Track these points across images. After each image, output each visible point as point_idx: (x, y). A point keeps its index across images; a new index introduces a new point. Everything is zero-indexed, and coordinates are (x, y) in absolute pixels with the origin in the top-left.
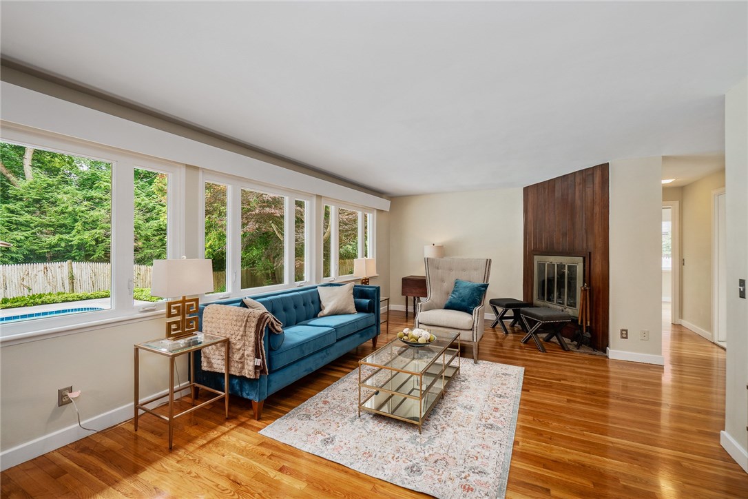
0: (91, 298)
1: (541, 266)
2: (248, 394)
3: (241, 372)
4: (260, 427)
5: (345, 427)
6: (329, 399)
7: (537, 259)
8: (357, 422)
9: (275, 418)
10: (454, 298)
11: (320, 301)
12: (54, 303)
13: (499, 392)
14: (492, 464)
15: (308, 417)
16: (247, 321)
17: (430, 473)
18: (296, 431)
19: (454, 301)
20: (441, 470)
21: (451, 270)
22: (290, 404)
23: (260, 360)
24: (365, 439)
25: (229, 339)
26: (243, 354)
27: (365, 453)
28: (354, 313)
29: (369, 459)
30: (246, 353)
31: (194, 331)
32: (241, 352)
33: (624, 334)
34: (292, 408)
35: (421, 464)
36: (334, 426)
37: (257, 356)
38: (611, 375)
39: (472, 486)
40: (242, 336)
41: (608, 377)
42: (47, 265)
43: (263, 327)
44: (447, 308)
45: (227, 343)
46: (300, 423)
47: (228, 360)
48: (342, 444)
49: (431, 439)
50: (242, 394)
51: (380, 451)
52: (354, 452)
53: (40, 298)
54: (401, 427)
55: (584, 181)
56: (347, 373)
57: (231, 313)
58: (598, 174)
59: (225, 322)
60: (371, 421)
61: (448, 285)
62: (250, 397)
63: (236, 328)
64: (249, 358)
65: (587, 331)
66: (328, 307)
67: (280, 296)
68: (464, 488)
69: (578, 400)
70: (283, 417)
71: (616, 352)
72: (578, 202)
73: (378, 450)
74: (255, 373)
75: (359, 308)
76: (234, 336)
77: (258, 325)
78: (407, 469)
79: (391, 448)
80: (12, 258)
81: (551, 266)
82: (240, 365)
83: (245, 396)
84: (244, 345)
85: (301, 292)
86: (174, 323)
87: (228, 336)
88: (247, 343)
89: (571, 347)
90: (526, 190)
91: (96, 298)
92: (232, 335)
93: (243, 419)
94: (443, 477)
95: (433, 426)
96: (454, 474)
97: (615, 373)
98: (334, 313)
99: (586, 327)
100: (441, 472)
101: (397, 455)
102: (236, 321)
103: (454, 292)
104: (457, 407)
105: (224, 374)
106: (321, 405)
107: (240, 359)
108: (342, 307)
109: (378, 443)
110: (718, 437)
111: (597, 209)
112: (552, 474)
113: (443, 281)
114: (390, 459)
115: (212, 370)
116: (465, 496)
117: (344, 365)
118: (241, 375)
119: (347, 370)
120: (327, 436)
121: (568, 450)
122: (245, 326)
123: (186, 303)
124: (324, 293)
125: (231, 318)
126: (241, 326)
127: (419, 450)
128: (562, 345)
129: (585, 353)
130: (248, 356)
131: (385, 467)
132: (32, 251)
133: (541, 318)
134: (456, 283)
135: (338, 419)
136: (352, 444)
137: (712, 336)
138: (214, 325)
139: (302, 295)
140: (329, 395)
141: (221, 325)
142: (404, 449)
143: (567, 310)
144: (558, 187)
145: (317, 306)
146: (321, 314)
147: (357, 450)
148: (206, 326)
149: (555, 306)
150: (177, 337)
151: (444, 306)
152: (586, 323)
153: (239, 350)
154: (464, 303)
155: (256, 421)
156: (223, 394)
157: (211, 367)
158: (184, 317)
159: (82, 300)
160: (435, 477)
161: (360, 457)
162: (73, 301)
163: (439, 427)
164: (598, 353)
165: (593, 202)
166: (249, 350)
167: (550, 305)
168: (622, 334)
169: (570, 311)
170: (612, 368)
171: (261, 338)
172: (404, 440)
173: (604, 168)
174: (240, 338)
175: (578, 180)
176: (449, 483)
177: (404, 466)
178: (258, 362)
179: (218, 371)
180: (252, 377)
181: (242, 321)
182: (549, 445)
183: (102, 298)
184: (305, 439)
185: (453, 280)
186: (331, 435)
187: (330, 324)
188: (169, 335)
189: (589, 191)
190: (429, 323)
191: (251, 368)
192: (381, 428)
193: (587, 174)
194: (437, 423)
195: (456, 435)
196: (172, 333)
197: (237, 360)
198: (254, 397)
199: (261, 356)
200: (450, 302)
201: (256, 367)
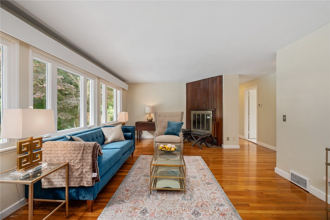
1: (195, 115)
2: (84, 197)
3: (80, 184)
4: (96, 216)
5: (147, 201)
6: (128, 188)
7: (193, 112)
8: (151, 197)
9: (102, 207)
10: (169, 129)
11: (104, 136)
13: (200, 168)
14: (222, 199)
15: (123, 201)
16: (84, 150)
17: (203, 212)
18: (121, 211)
19: (169, 131)
20: (207, 209)
21: (165, 117)
22: (106, 196)
23: (96, 174)
24: (162, 205)
25: (68, 163)
26: (82, 172)
27: (168, 213)
28: (124, 141)
29: (172, 215)
30: (84, 170)
31: (39, 161)
32: (80, 171)
33: (228, 139)
34: (110, 198)
35: (197, 209)
36: (141, 203)
37: (94, 171)
38: (224, 154)
39: (224, 213)
40: (80, 160)
41: (222, 155)
43: (97, 152)
44: (166, 134)
45: (67, 167)
46: (120, 206)
47: (68, 178)
48: (153, 211)
49: (191, 196)
50: (78, 198)
51: (174, 209)
52: (162, 214)
54: (174, 194)
55: (213, 82)
56: (128, 172)
57: (69, 146)
58: (218, 79)
59: (64, 152)
60: (158, 194)
61: (165, 124)
62: (86, 199)
63: (75, 155)
64: (87, 174)
65: (215, 139)
66: (110, 138)
67: (84, 134)
68: (222, 215)
69: (227, 165)
70: (107, 205)
71: (225, 146)
72: (210, 90)
73: (173, 209)
74: (93, 182)
75: (127, 138)
76: (72, 161)
77: (93, 152)
78: (193, 214)
79: (178, 205)
81: (199, 115)
82: (79, 180)
83: (81, 198)
84: (82, 165)
85: (94, 131)
86: (25, 157)
87: (67, 161)
88: (85, 164)
89: (210, 146)
90: (187, 84)
92: (71, 160)
93: (81, 214)
94: (210, 212)
95: (187, 189)
96: (213, 210)
97: (226, 153)
98: (113, 141)
99: (215, 137)
100: (207, 211)
101: (183, 209)
102: (74, 150)
103: (168, 127)
104: (190, 178)
105: (65, 188)
106: (125, 193)
107: (79, 175)
108: (118, 138)
109: (170, 205)
110: (274, 170)
111: (218, 93)
112: (244, 197)
113: (162, 122)
114: (182, 212)
115: (53, 186)
116: (225, 219)
117: (124, 168)
118: (80, 185)
119: (127, 170)
120: (142, 209)
121: (241, 186)
122: (83, 153)
123: (33, 142)
124: (105, 131)
125: (69, 149)
126: (79, 153)
127: (190, 202)
128: (207, 145)
129: (214, 147)
130: (86, 172)
131: (182, 216)
133: (201, 136)
134: (169, 123)
135: (140, 198)
136: (158, 210)
137: (244, 137)
138: (53, 155)
139: (95, 132)
140: (126, 186)
141: (60, 155)
142: (184, 204)
143: (206, 132)
144: (201, 83)
145: (102, 138)
146: (106, 142)
147: (162, 212)
148: (45, 157)
149: (201, 131)
150: (27, 168)
151: (164, 133)
152: (215, 136)
153: (78, 169)
154: (174, 132)
155: (90, 213)
156: (64, 201)
157: (52, 185)
158: (31, 152)
160: (207, 214)
161: (167, 215)
163: (190, 189)
164: (219, 147)
165: (216, 90)
166: (88, 168)
167: (198, 130)
168: (227, 139)
169: (207, 132)
170: (224, 152)
171: (96, 159)
172: (180, 200)
173: (221, 77)
174: (79, 161)
175: (210, 81)
176: (214, 214)
177: (191, 213)
178: (95, 175)
179: (58, 186)
180: (90, 186)
181: (80, 150)
182: (233, 186)
184: (130, 215)
185: (167, 121)
186: (143, 208)
187: (118, 147)
188: (20, 167)
189: (215, 86)
190: (161, 142)
191: (90, 180)
192: (165, 196)
193: (213, 79)
194: (188, 187)
195: (199, 191)
196: (23, 165)
197: (77, 176)
198: (89, 198)
199: (97, 171)
200: (168, 131)
201: (93, 179)
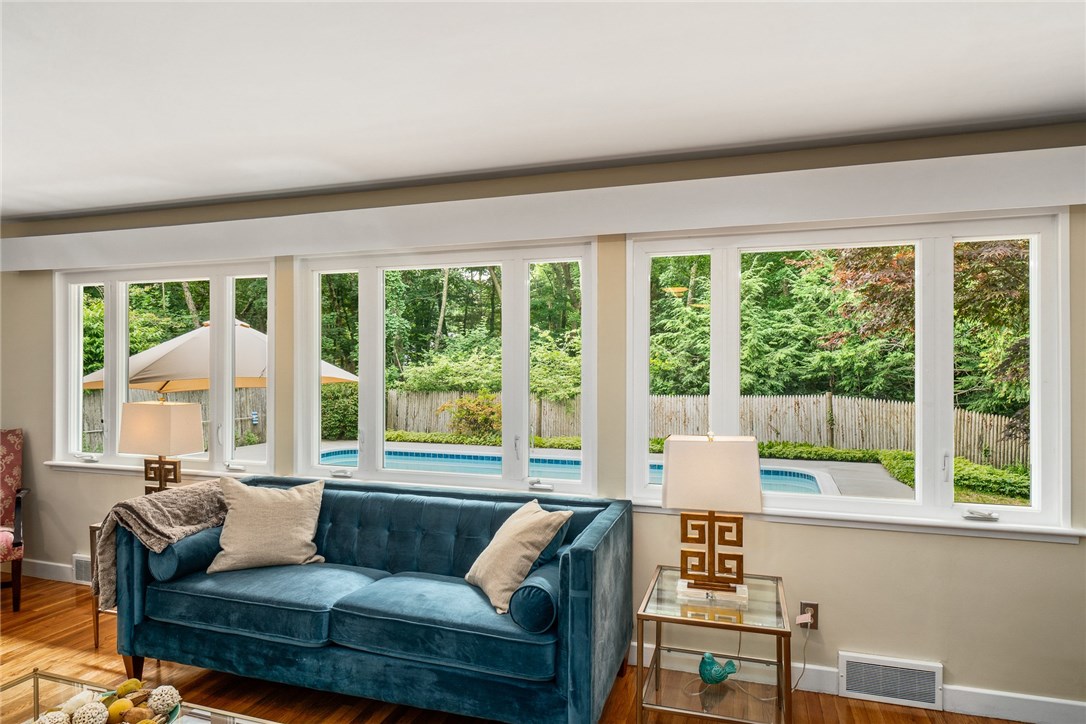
0: (835, 460)
12: (784, 458)
42: (801, 399)
53: (771, 448)
80: (772, 387)
91: (844, 460)
132: (794, 377)
159: (821, 459)
162: (809, 459)
183: (852, 461)
